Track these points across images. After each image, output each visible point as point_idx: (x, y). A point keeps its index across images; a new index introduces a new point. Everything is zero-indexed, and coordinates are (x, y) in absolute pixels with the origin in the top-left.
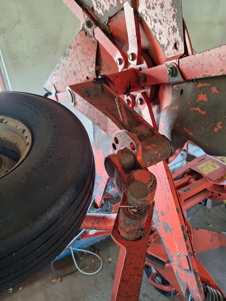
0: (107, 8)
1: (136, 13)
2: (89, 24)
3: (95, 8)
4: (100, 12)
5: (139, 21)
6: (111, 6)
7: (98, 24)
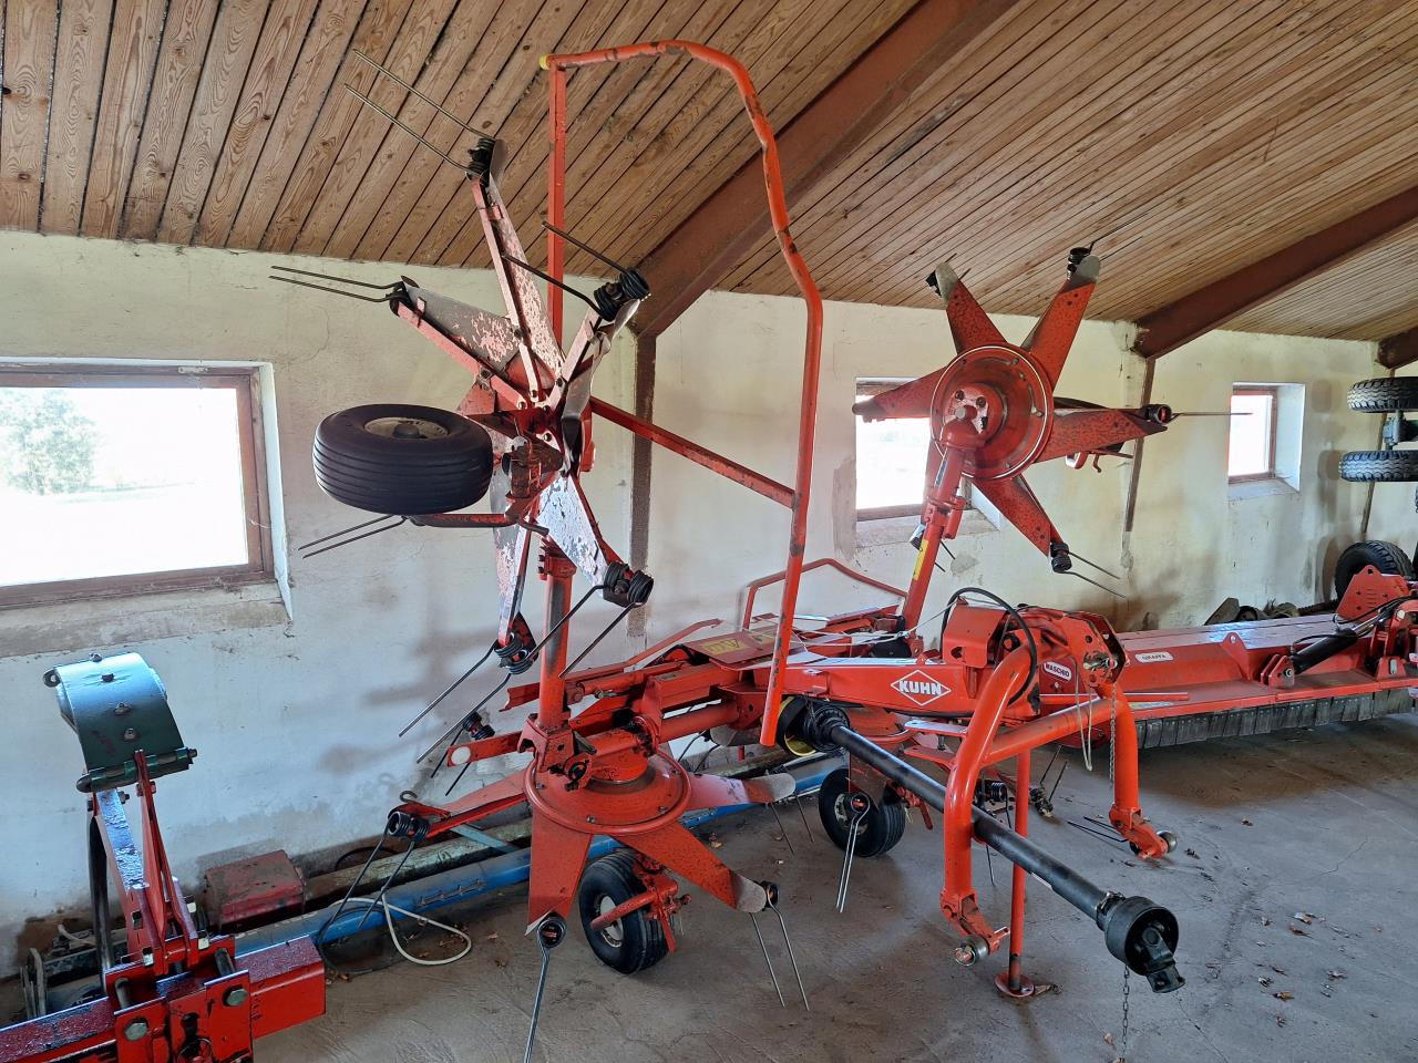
0: (504, 353)
1: (530, 350)
2: (484, 374)
3: (492, 357)
4: (497, 359)
5: (534, 356)
6: (508, 350)
7: (495, 372)
